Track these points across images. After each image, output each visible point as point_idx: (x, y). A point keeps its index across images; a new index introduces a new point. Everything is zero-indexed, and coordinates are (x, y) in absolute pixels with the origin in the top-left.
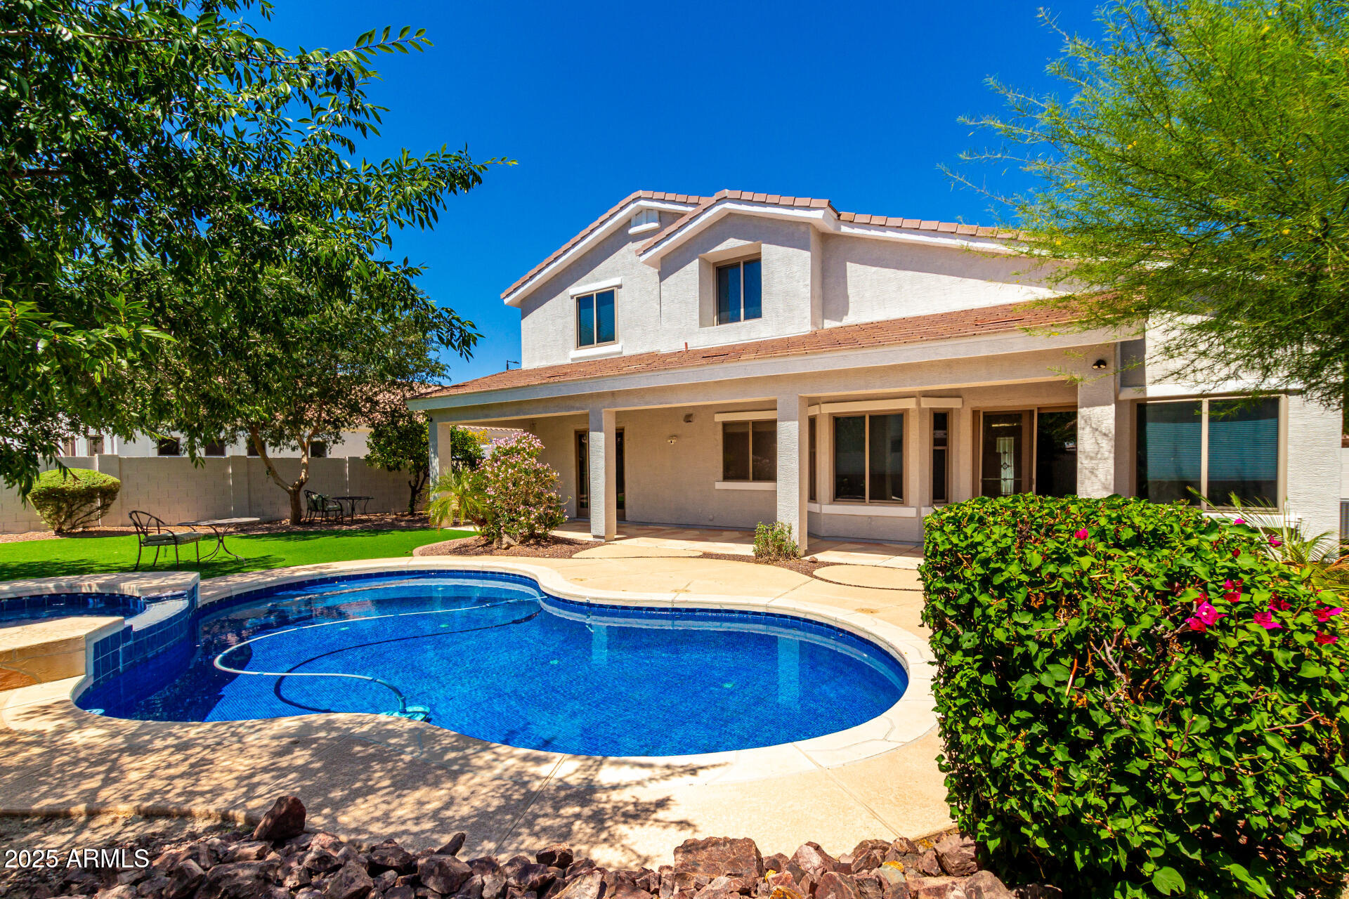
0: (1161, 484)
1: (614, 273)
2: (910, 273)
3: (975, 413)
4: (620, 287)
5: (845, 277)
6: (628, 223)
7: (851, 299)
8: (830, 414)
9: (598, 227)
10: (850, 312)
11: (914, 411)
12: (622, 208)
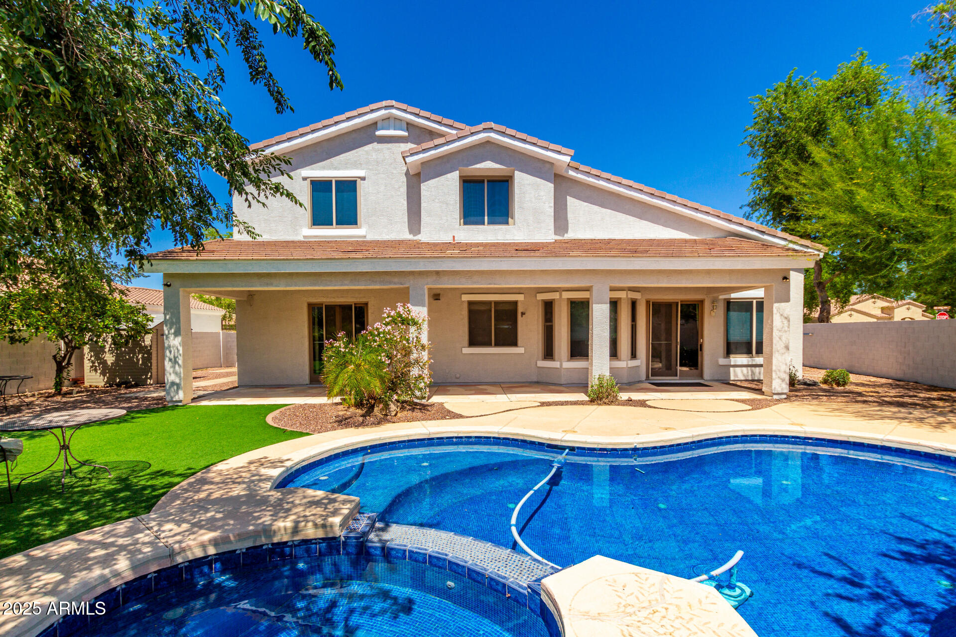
0: (737, 343)
1: (356, 165)
2: (609, 211)
3: (648, 302)
4: (363, 179)
5: (566, 205)
6: (374, 125)
7: (570, 221)
8: (568, 299)
9: (343, 121)
10: (569, 230)
11: (624, 299)
12: (372, 111)
